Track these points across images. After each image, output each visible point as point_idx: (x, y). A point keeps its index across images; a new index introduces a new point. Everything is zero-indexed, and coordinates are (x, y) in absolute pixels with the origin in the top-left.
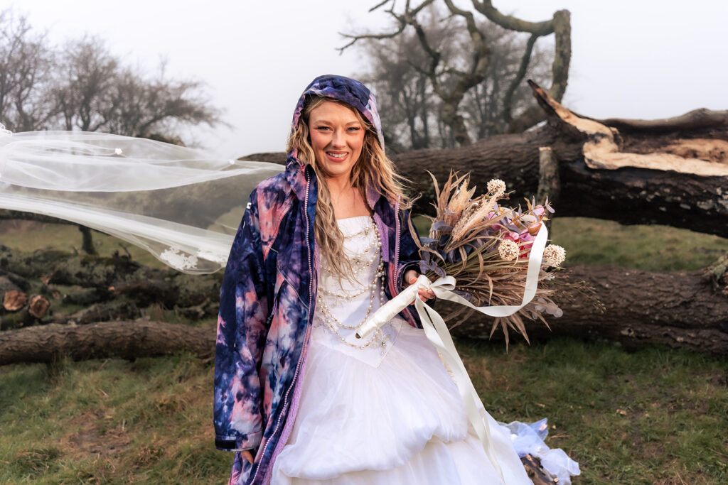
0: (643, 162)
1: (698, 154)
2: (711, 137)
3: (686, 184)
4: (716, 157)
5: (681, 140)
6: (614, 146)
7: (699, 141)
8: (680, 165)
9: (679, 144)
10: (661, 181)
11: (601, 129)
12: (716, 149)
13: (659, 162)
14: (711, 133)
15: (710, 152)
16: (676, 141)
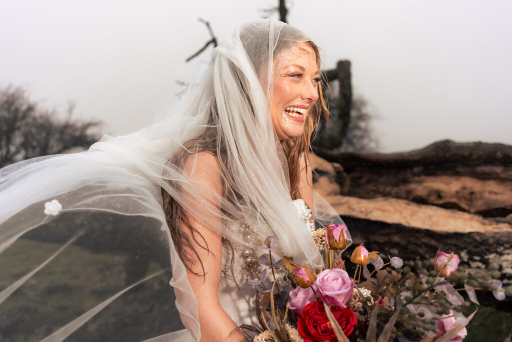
0: (363, 210)
1: (443, 195)
2: (458, 174)
3: (419, 243)
4: (464, 198)
5: (422, 177)
6: (335, 187)
7: (445, 178)
8: (412, 215)
9: (420, 182)
10: (386, 239)
11: (321, 165)
12: (464, 188)
13: (384, 211)
14: (458, 170)
15: (457, 193)
16: (417, 179)
